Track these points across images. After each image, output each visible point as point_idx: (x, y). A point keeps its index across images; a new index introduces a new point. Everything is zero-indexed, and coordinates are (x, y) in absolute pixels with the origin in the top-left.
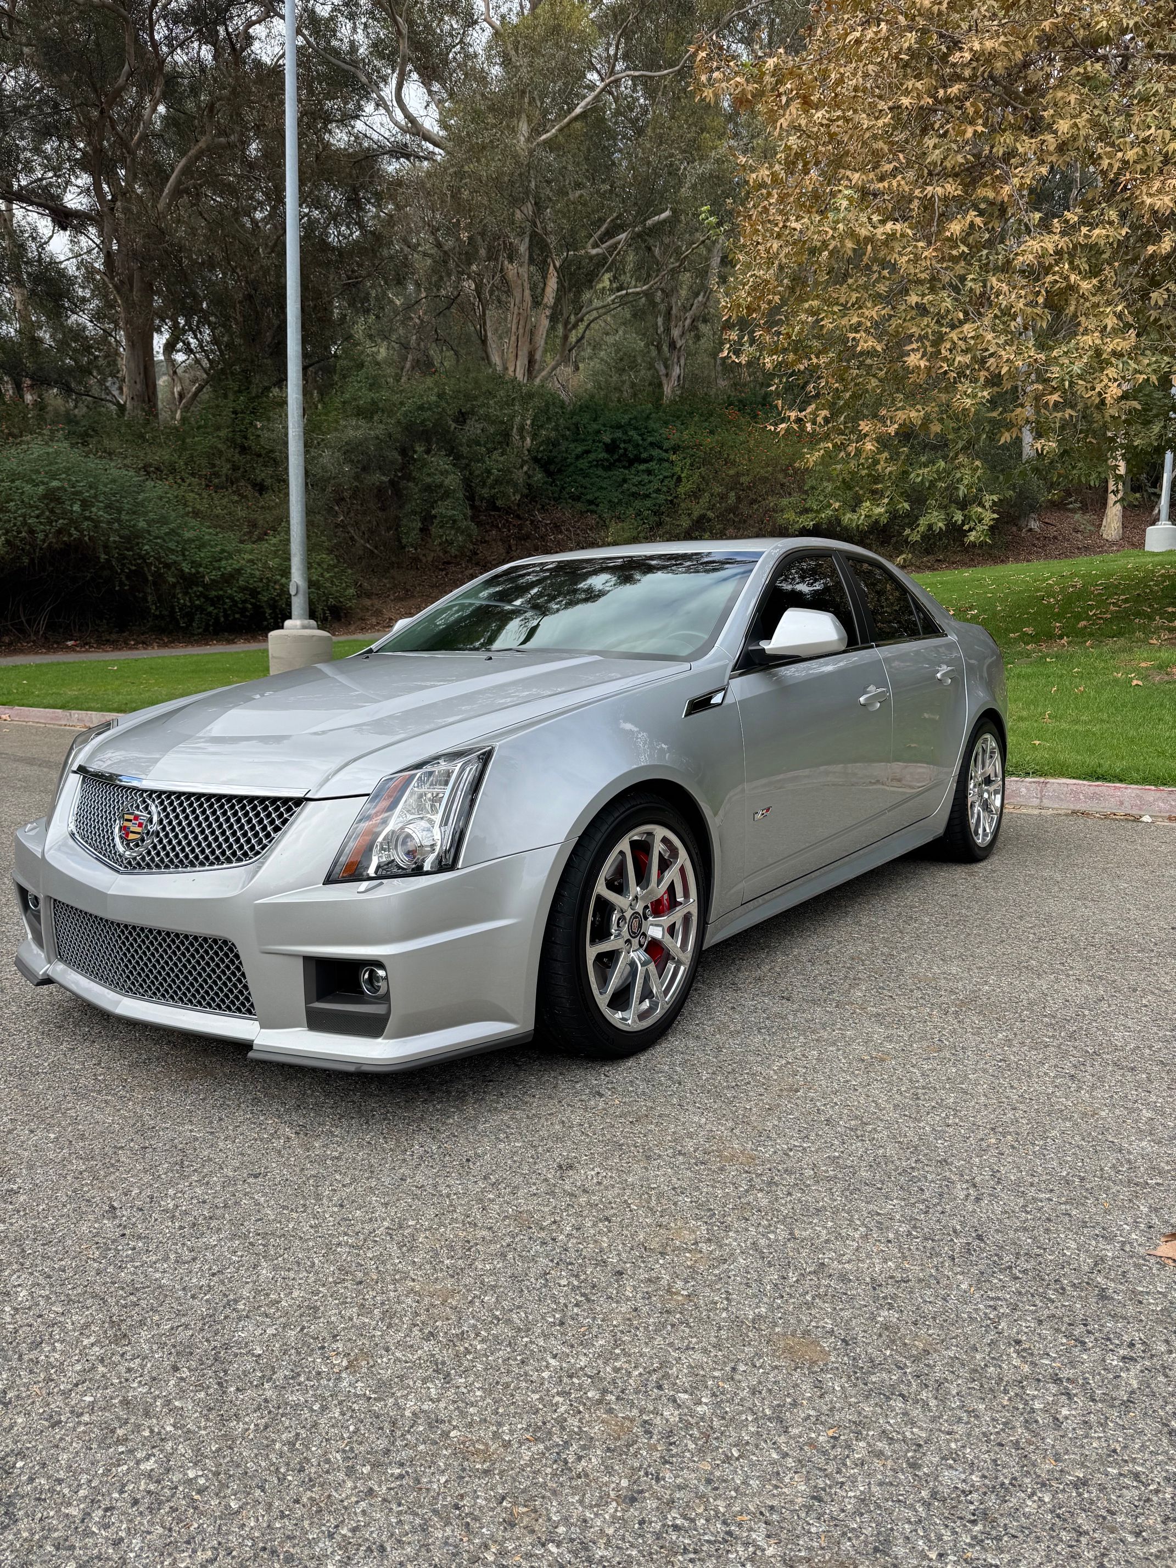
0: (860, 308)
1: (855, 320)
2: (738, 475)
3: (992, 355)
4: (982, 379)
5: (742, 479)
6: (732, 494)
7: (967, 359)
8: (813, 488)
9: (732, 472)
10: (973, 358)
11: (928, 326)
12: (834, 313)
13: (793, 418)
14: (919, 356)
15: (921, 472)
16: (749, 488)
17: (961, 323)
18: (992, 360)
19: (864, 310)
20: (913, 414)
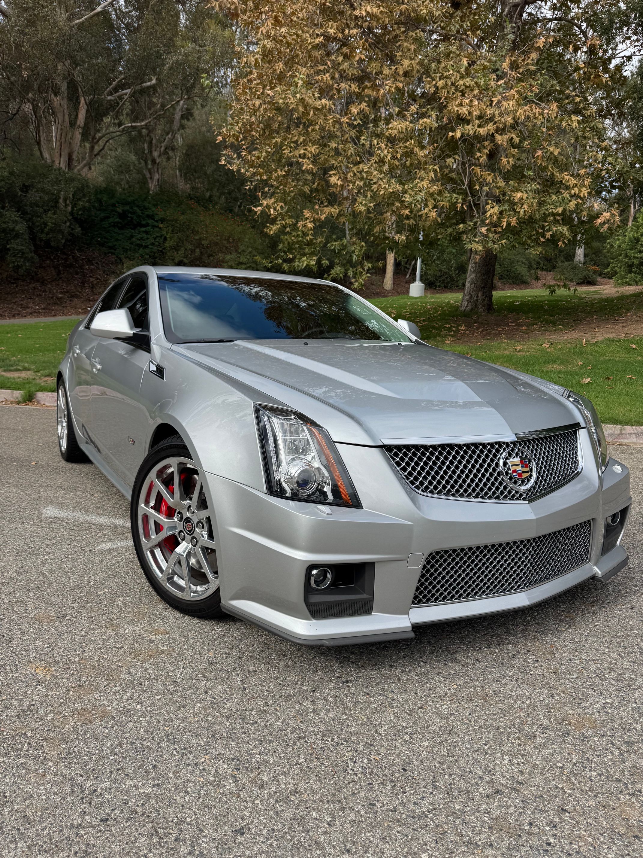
0: (305, 146)
1: (302, 152)
2: (200, 239)
3: (375, 183)
4: (369, 196)
5: (203, 242)
6: (198, 250)
7: (361, 184)
8: (243, 251)
9: (197, 237)
10: (365, 183)
11: (341, 161)
12: (291, 147)
13: (265, 205)
14: (337, 178)
15: (334, 244)
16: (207, 247)
17: (359, 163)
18: (375, 186)
19: (307, 147)
20: (333, 210)
